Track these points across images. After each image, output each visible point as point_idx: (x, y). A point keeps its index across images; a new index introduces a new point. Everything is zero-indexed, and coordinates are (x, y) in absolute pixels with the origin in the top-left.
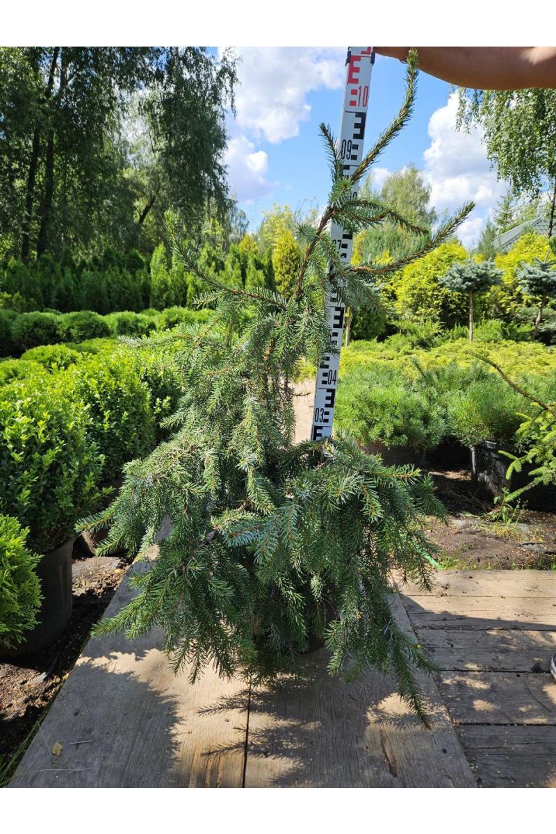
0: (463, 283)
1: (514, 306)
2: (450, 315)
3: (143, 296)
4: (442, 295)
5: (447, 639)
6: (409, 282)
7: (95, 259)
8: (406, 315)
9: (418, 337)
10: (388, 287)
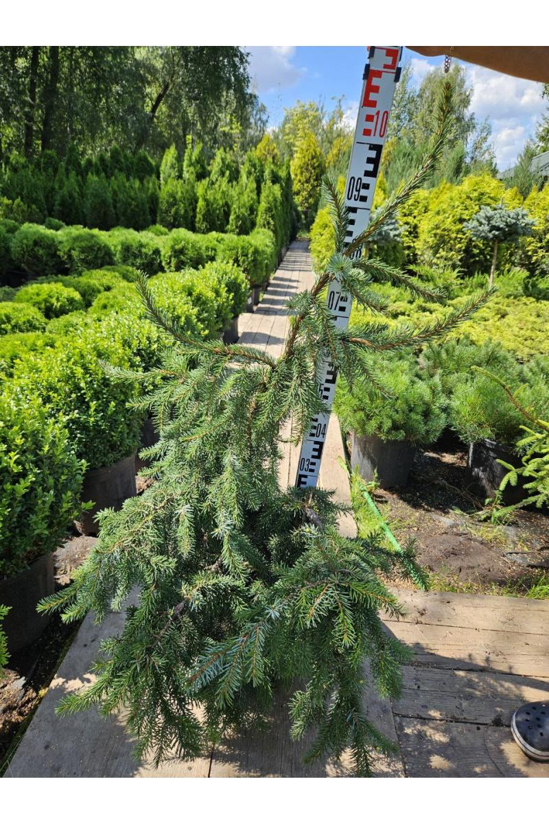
0: (490, 231)
1: (541, 255)
2: (472, 260)
3: (150, 208)
4: (466, 238)
5: (415, 679)
6: (433, 220)
7: (102, 159)
8: (425, 256)
9: (435, 284)
10: (410, 219)
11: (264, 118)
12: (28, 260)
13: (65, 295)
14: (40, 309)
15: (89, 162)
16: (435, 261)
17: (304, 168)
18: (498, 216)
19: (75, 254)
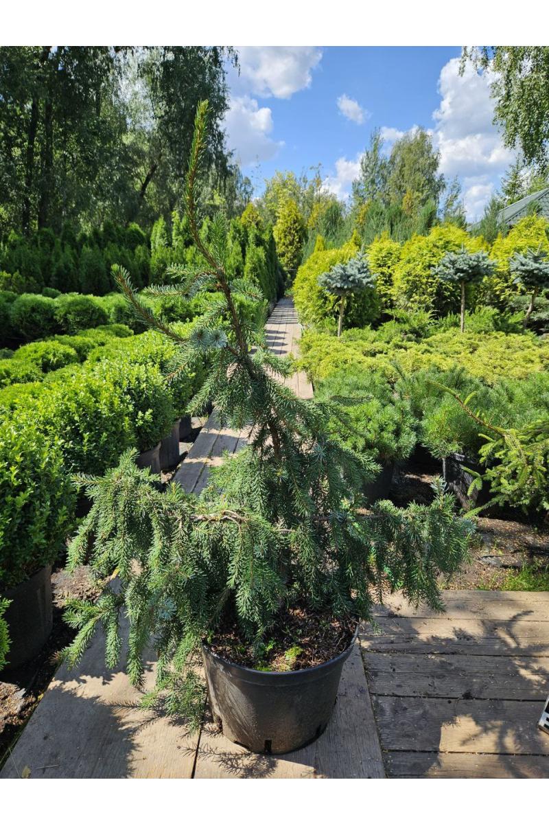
0: (456, 274)
1: (508, 294)
2: (444, 302)
3: (142, 274)
4: (436, 283)
6: (404, 268)
7: (95, 233)
8: (401, 301)
9: (411, 326)
10: (385, 270)
11: (249, 190)
12: (26, 325)
13: (62, 351)
14: (37, 364)
15: (84, 236)
16: (410, 304)
17: (287, 232)
18: (461, 259)
19: (70, 317)
